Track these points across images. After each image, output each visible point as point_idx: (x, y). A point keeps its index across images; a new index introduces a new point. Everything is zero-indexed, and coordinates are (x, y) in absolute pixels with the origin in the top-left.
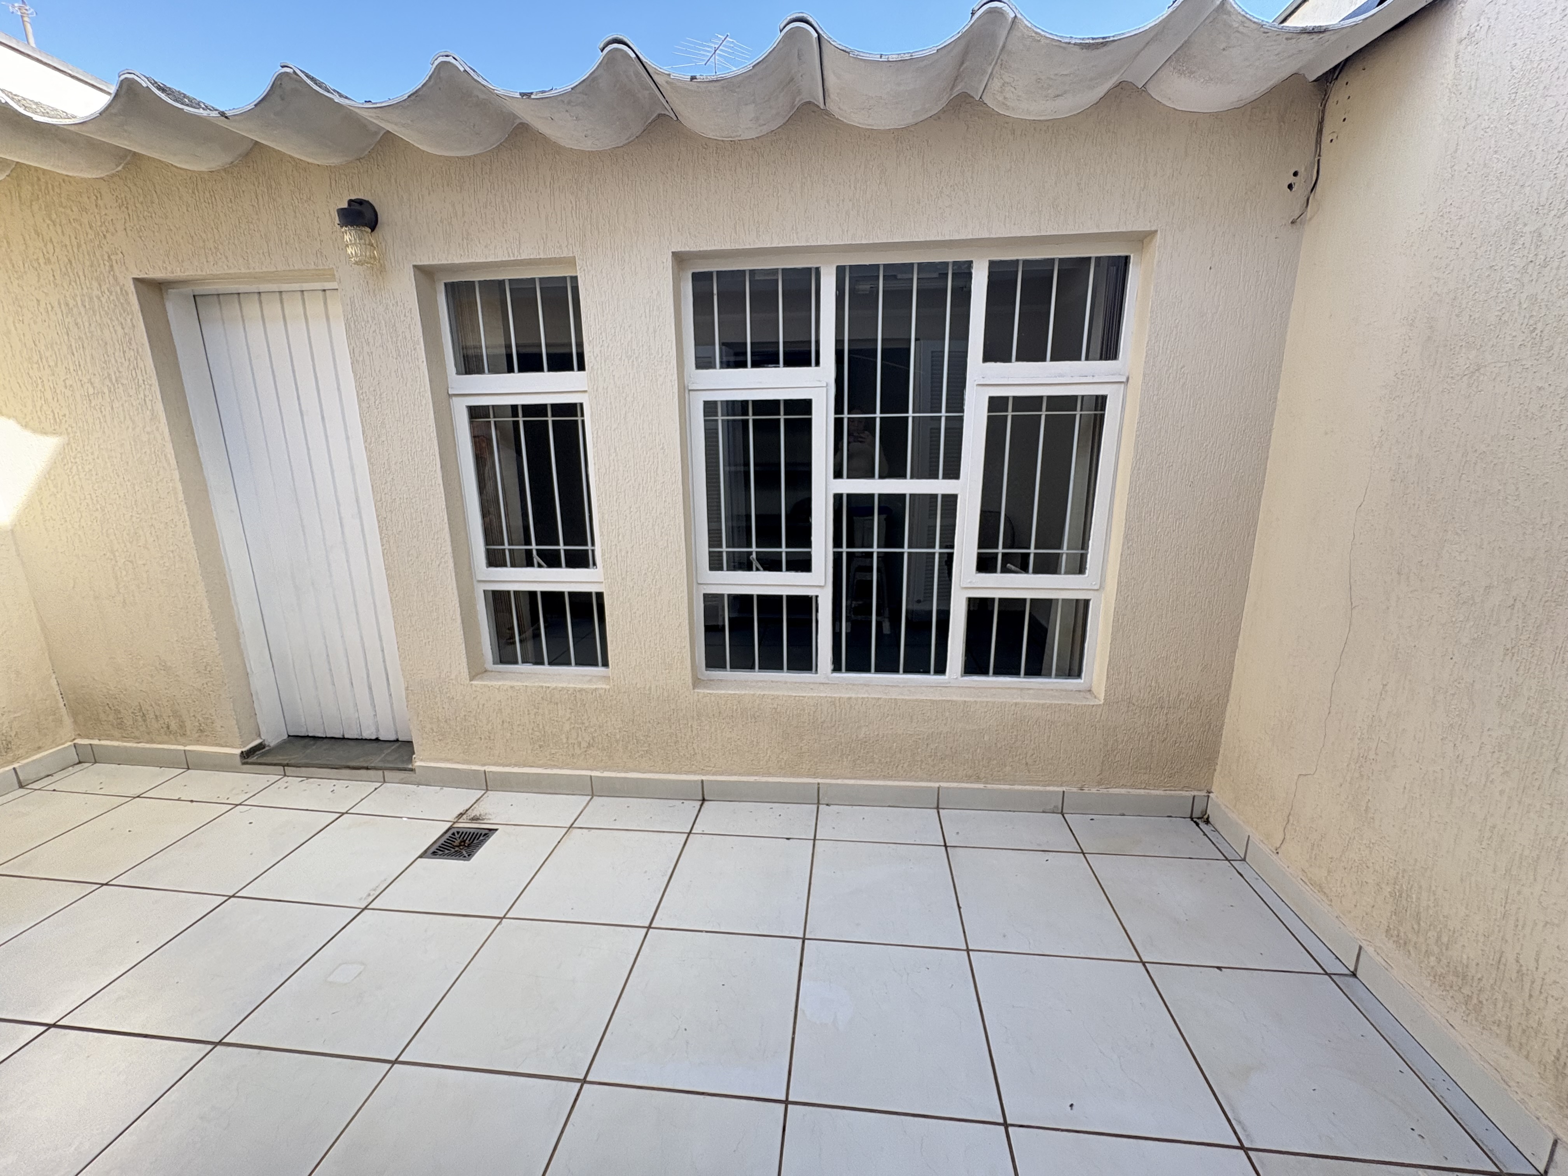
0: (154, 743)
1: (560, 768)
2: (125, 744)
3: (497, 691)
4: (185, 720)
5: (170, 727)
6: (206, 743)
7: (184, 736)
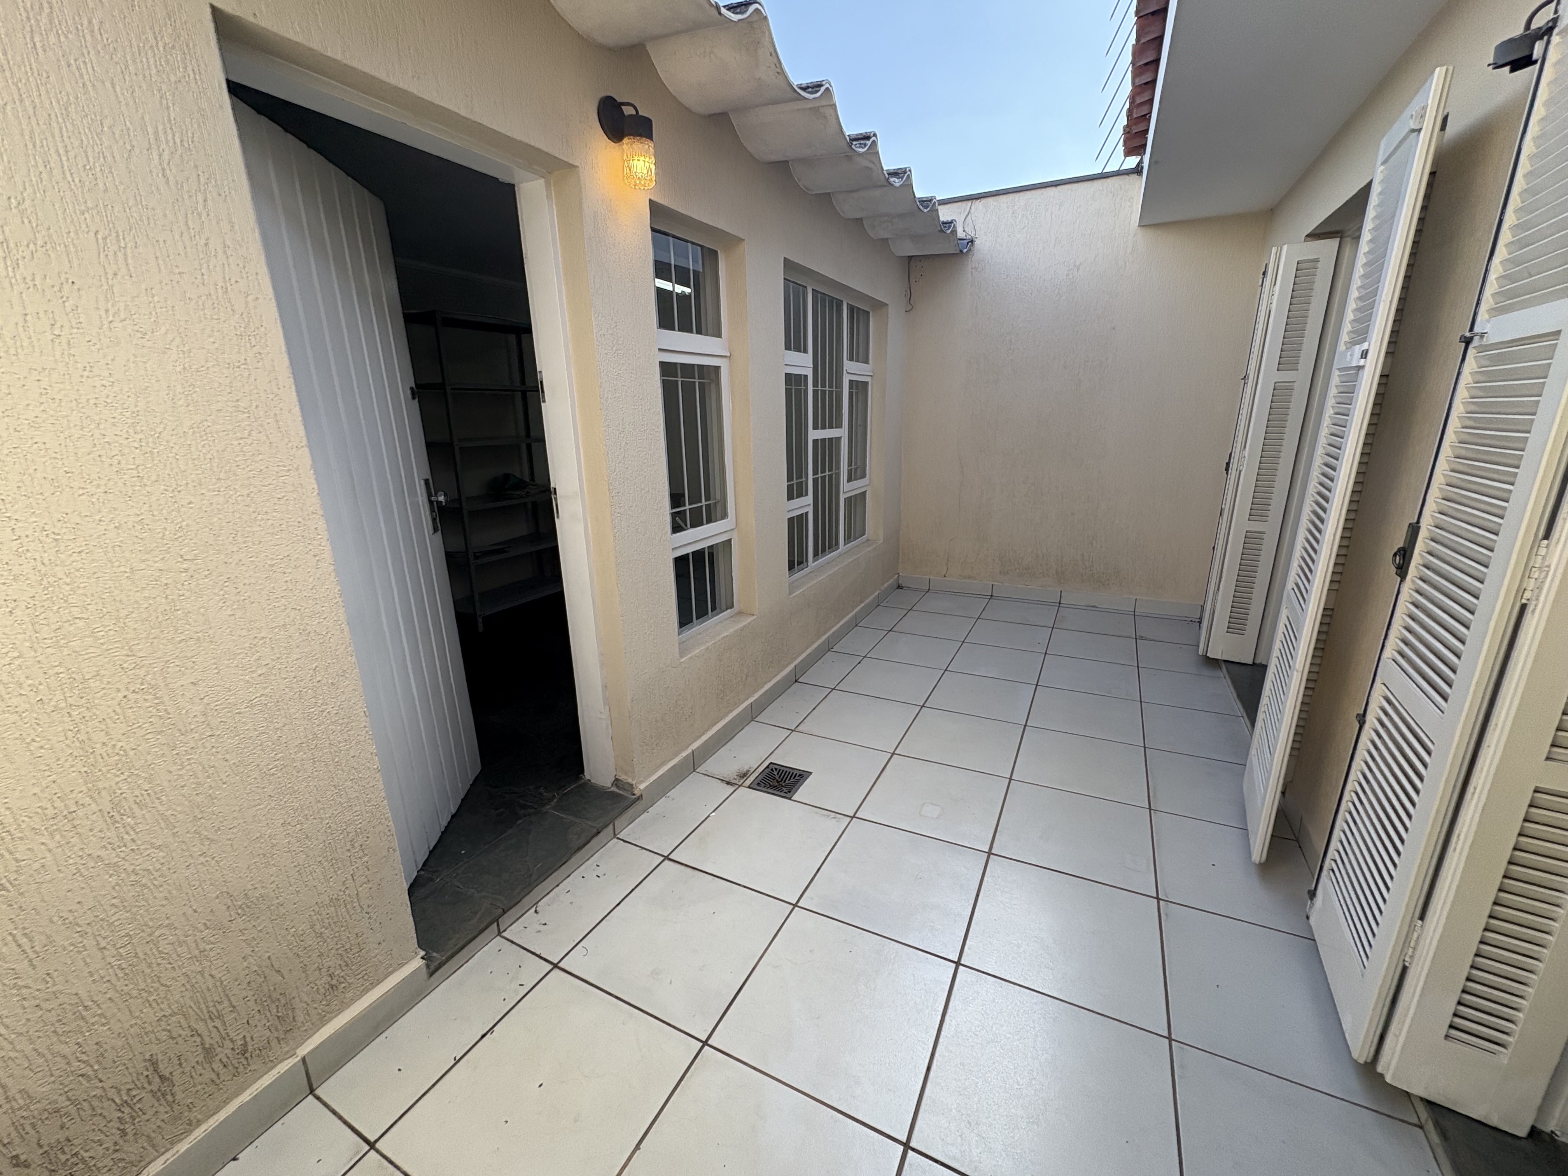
1: (732, 711)
3: (696, 661)
4: (294, 994)
5: (250, 1044)
6: (345, 1005)
7: (288, 1036)
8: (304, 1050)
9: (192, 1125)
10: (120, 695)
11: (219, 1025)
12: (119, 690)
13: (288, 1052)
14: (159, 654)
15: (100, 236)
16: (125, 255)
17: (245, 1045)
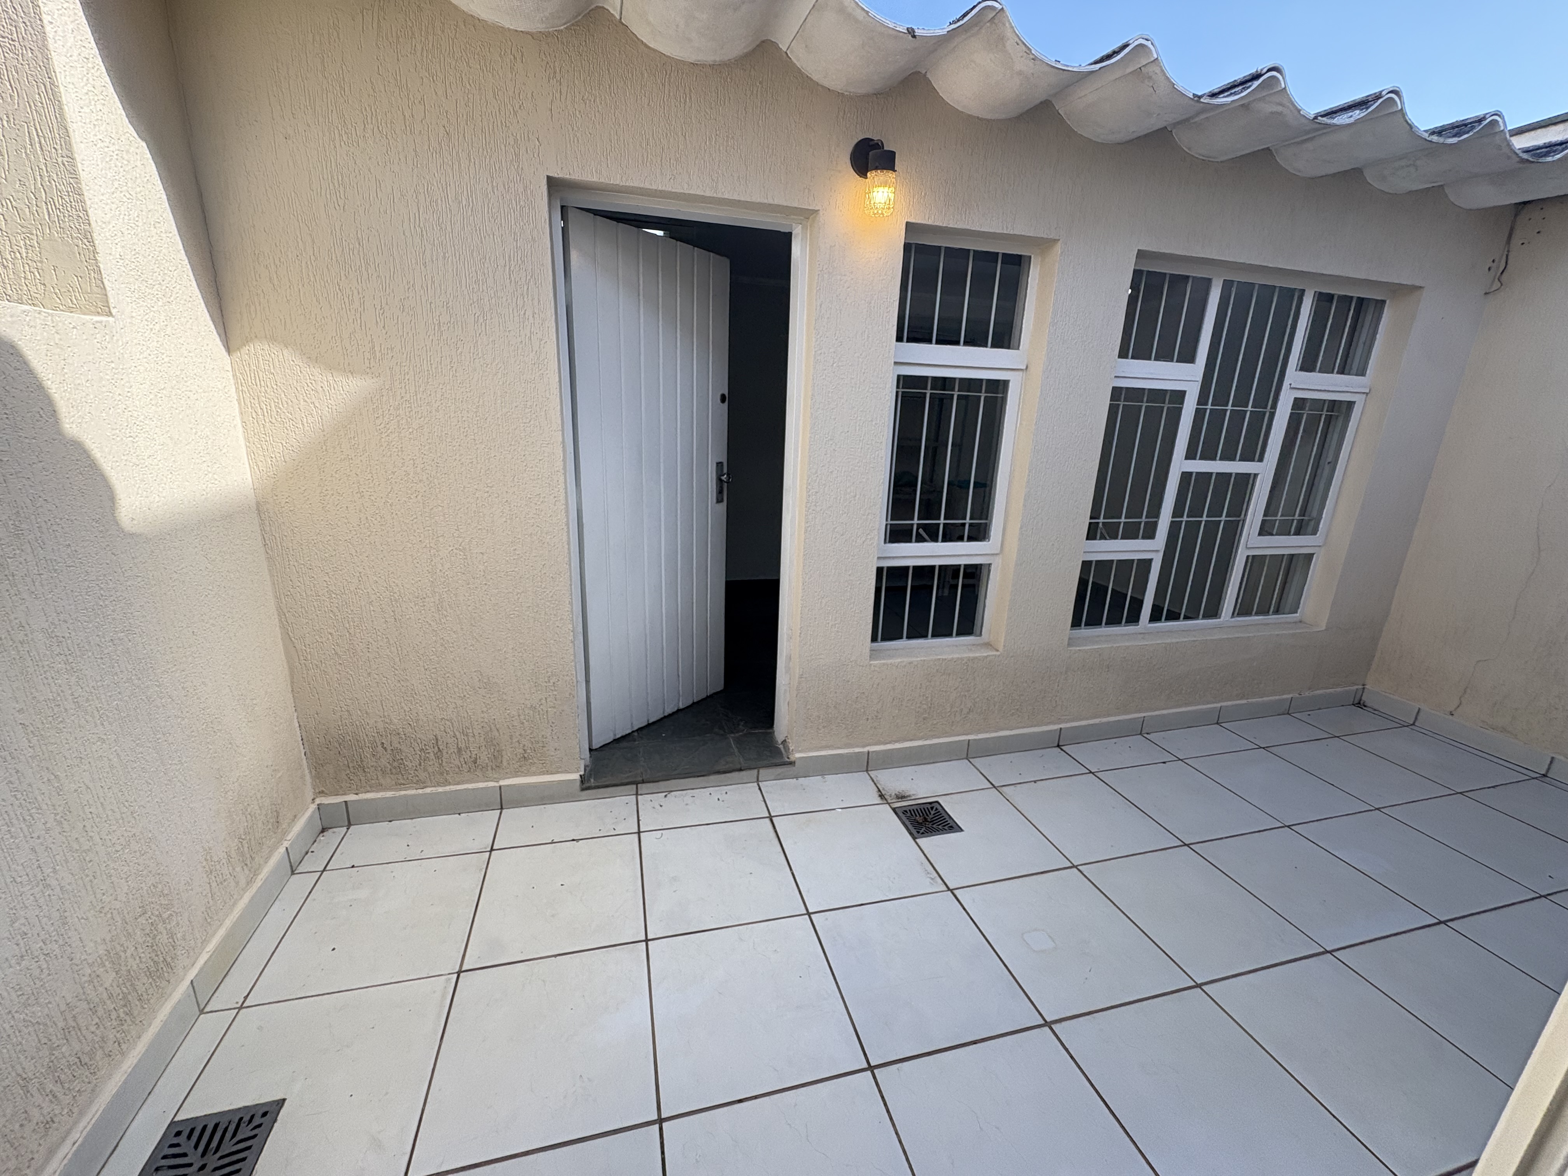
0: (450, 784)
1: (939, 737)
2: (403, 793)
3: (894, 668)
4: (504, 748)
5: (478, 760)
6: (528, 774)
7: (497, 769)
8: (502, 783)
9: (447, 783)
10: (451, 549)
11: (466, 739)
12: (450, 546)
13: (495, 778)
14: (469, 533)
15: (476, 316)
16: (486, 324)
17: (476, 759)
